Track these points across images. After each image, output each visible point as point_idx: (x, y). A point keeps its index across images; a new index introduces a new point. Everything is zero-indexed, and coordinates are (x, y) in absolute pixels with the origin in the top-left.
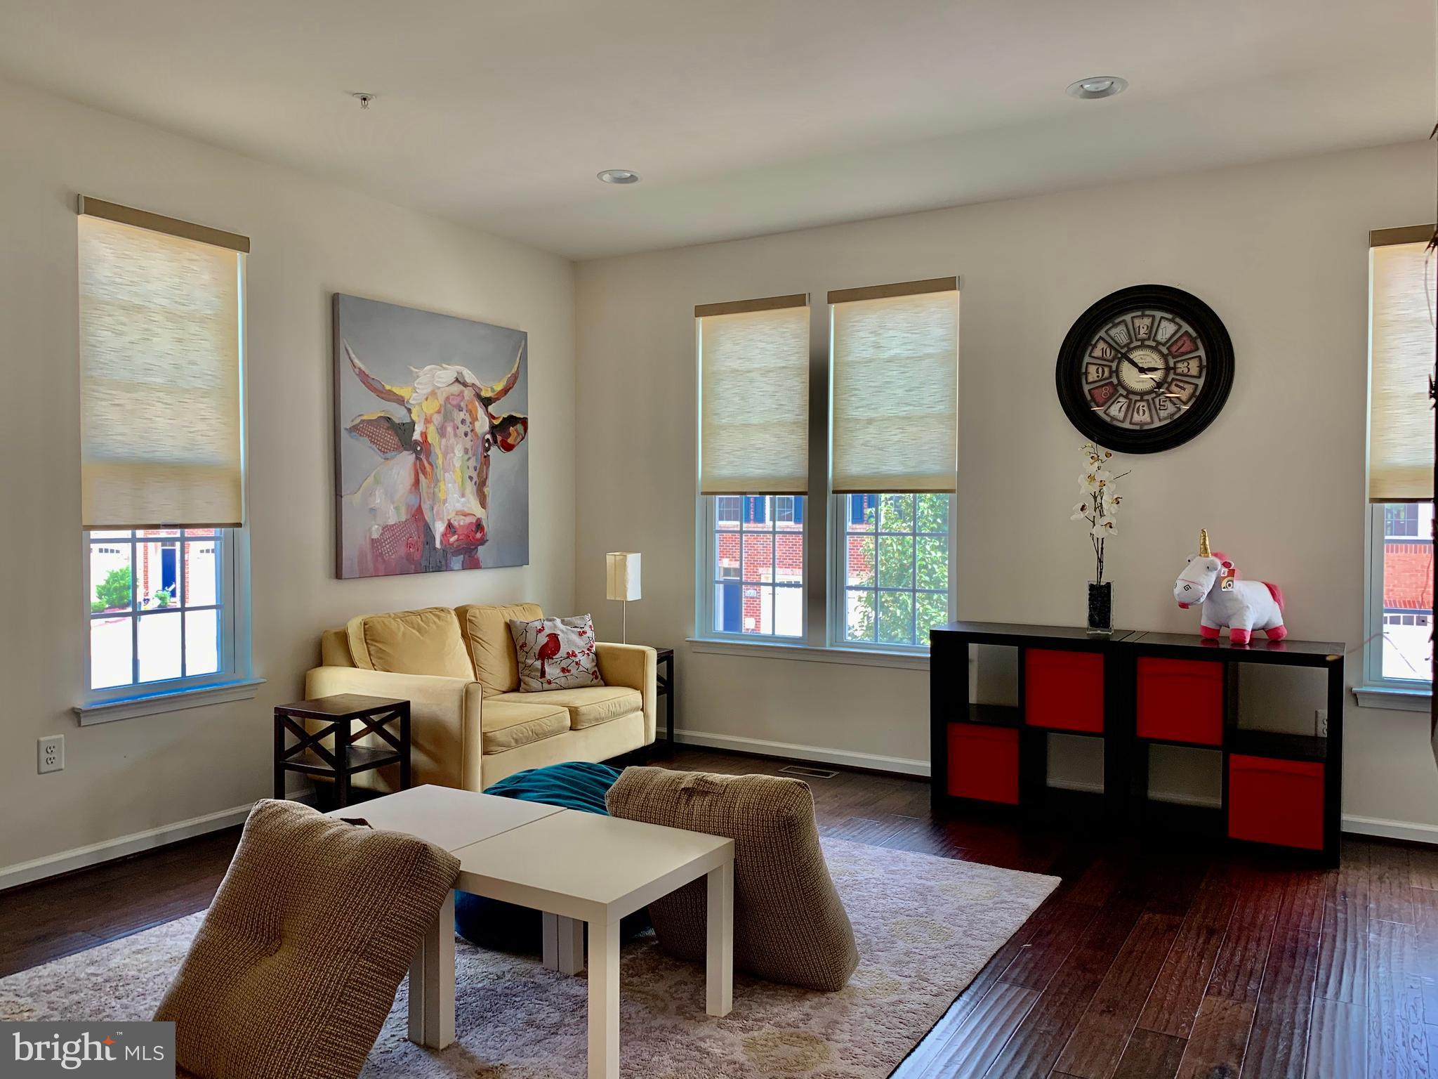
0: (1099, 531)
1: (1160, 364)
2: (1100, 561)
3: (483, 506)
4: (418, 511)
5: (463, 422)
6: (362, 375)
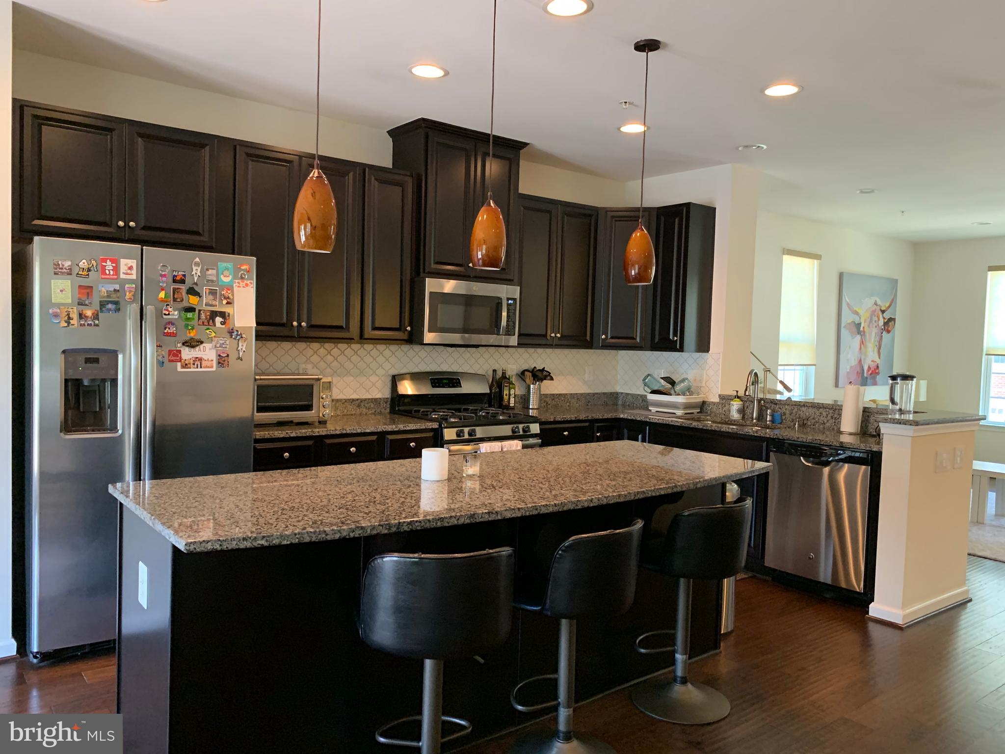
3: (879, 358)
4: (860, 360)
5: (875, 321)
6: (848, 305)
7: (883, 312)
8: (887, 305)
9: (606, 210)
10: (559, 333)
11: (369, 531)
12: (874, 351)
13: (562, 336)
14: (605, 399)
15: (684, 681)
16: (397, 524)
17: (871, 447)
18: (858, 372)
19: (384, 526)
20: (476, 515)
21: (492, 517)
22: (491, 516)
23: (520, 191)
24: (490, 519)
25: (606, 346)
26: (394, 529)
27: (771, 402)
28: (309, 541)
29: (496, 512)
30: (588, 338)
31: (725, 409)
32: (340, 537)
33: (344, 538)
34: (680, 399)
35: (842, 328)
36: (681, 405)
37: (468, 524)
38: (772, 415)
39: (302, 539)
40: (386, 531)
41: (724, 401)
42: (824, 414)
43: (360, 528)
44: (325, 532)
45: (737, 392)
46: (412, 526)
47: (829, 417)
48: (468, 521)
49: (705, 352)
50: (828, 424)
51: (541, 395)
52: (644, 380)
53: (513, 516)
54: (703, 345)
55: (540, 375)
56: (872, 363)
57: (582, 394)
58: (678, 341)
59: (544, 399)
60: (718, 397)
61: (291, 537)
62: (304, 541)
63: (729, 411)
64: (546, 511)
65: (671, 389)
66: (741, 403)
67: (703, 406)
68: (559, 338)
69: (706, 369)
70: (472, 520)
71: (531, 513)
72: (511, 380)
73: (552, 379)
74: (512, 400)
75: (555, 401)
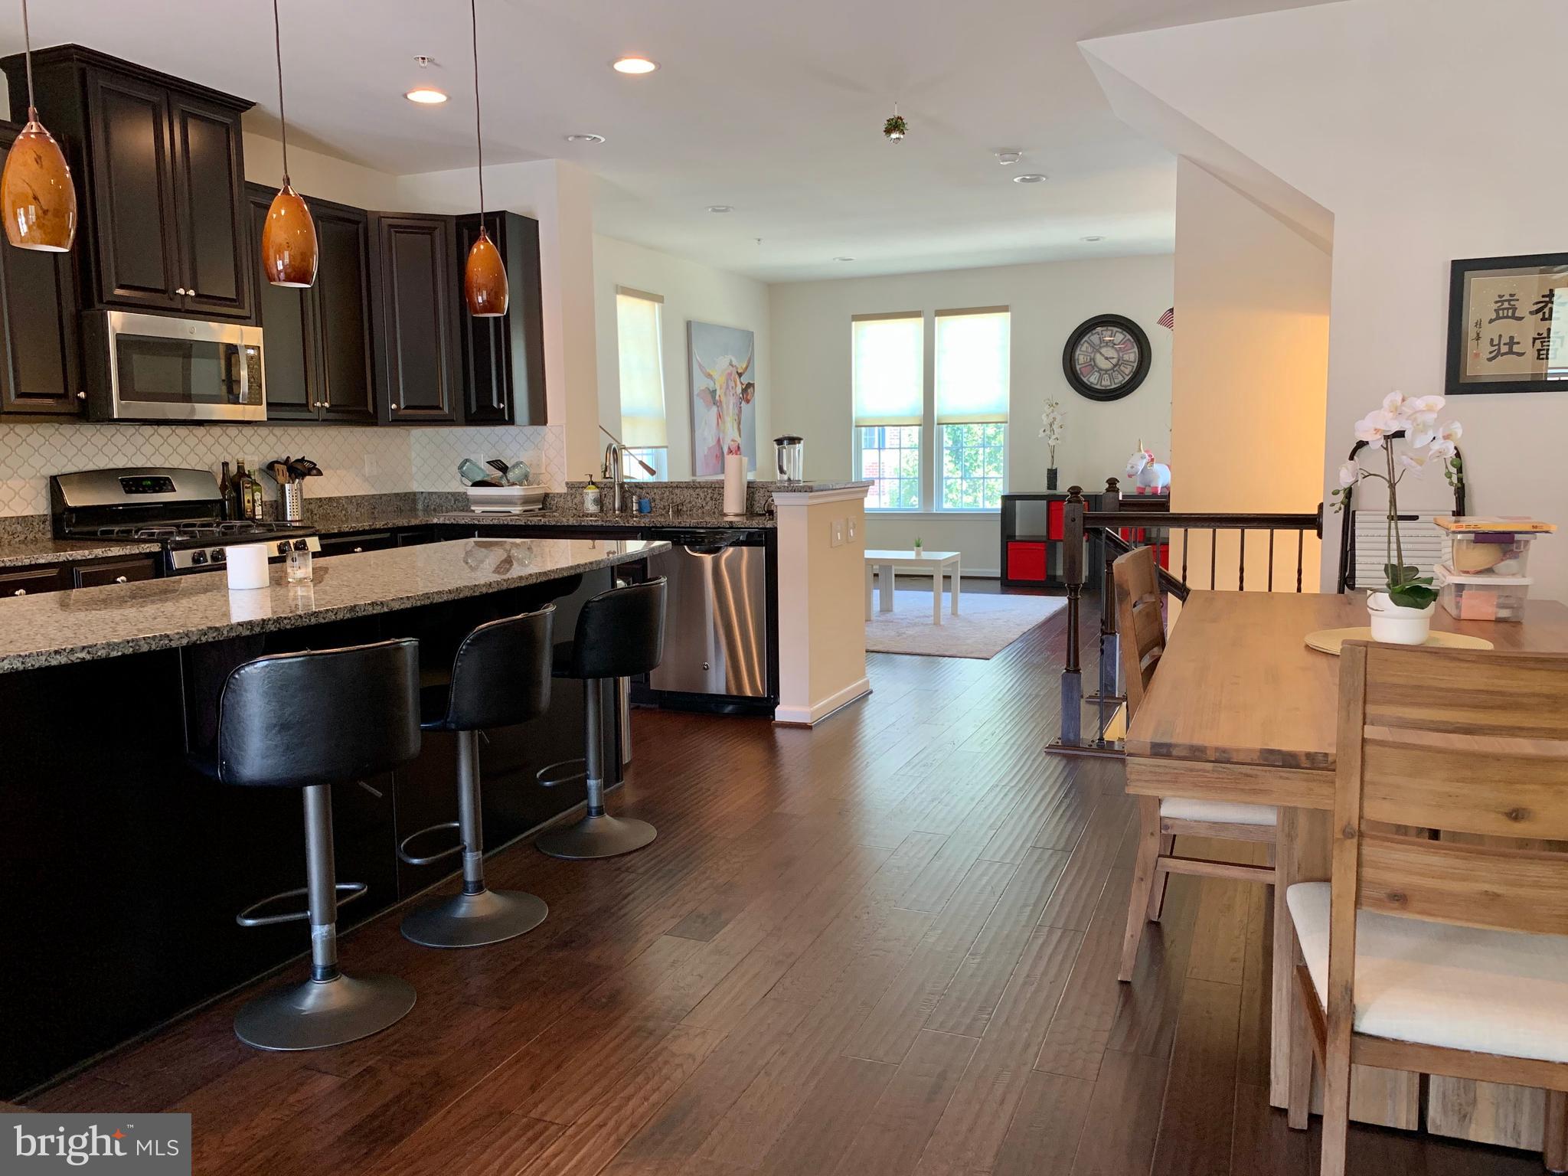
0: (1052, 442)
1: (1116, 355)
2: (1053, 457)
3: (740, 436)
4: (719, 440)
5: (732, 388)
6: (700, 365)
7: (740, 375)
8: (744, 366)
9: (380, 217)
10: (327, 402)
11: (225, 632)
12: (733, 427)
13: (331, 406)
14: (398, 503)
15: (600, 812)
16: (261, 623)
17: (764, 524)
18: (717, 455)
19: (245, 626)
20: (357, 608)
21: (378, 610)
22: (376, 607)
23: (247, 179)
24: (375, 612)
25: (400, 421)
26: (257, 630)
27: (636, 486)
28: (147, 650)
29: (381, 603)
30: (371, 409)
31: (575, 501)
32: (188, 642)
33: (194, 643)
34: (516, 491)
35: (695, 397)
36: (518, 499)
37: (348, 619)
38: (639, 503)
39: (137, 648)
40: (248, 633)
41: (574, 490)
42: (702, 495)
43: (214, 630)
44: (168, 636)
45: (591, 476)
46: (280, 624)
47: (708, 499)
48: (348, 616)
49: (542, 425)
50: (707, 508)
51: (303, 500)
52: (460, 468)
53: (402, 607)
54: (539, 416)
55: (300, 469)
56: (732, 443)
57: (363, 497)
58: (506, 409)
59: (307, 504)
60: (565, 485)
61: (122, 646)
62: (141, 651)
63: (583, 503)
64: (440, 600)
65: (501, 477)
66: (597, 490)
67: (545, 499)
68: (327, 408)
69: (545, 449)
70: (353, 614)
71: (422, 603)
72: (253, 477)
73: (320, 473)
74: (259, 510)
75: (323, 509)
